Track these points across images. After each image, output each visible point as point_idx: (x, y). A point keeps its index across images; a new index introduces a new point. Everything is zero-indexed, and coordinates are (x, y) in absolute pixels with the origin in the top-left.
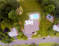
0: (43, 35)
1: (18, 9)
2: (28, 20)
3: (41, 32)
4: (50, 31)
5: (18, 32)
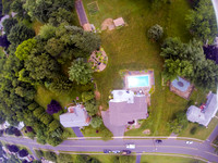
2: (120, 88)
3: (151, 124)
4: (176, 124)
5: (89, 119)
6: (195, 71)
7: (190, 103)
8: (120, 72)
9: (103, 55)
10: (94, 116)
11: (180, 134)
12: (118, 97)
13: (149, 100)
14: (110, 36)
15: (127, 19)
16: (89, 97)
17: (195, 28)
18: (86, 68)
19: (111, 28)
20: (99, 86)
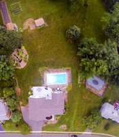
2: (39, 85)
3: (67, 119)
4: (91, 120)
5: (9, 113)
6: (109, 70)
7: (104, 100)
8: (40, 70)
9: (24, 52)
10: (15, 111)
11: (94, 130)
12: (37, 93)
13: (66, 97)
14: (31, 35)
15: (47, 19)
16: (9, 93)
17: (110, 30)
18: (8, 64)
19: (32, 28)
20: (19, 83)
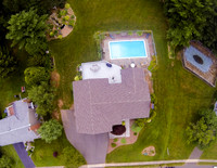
0: (166, 149)
1: (54, 15)
3: (156, 133)
9: (69, 13)
